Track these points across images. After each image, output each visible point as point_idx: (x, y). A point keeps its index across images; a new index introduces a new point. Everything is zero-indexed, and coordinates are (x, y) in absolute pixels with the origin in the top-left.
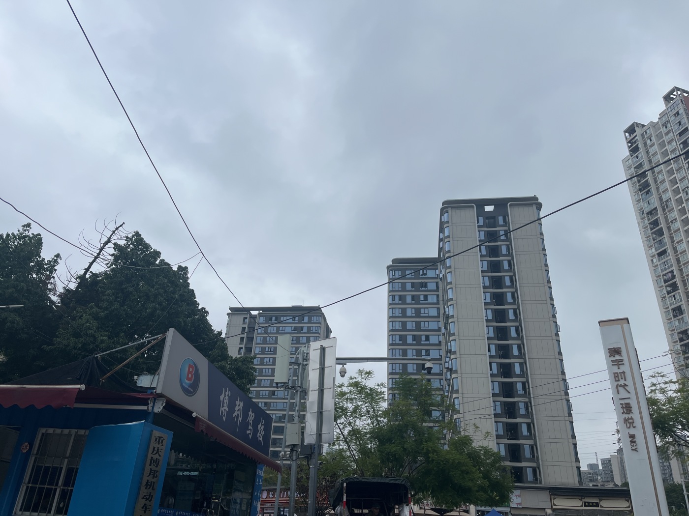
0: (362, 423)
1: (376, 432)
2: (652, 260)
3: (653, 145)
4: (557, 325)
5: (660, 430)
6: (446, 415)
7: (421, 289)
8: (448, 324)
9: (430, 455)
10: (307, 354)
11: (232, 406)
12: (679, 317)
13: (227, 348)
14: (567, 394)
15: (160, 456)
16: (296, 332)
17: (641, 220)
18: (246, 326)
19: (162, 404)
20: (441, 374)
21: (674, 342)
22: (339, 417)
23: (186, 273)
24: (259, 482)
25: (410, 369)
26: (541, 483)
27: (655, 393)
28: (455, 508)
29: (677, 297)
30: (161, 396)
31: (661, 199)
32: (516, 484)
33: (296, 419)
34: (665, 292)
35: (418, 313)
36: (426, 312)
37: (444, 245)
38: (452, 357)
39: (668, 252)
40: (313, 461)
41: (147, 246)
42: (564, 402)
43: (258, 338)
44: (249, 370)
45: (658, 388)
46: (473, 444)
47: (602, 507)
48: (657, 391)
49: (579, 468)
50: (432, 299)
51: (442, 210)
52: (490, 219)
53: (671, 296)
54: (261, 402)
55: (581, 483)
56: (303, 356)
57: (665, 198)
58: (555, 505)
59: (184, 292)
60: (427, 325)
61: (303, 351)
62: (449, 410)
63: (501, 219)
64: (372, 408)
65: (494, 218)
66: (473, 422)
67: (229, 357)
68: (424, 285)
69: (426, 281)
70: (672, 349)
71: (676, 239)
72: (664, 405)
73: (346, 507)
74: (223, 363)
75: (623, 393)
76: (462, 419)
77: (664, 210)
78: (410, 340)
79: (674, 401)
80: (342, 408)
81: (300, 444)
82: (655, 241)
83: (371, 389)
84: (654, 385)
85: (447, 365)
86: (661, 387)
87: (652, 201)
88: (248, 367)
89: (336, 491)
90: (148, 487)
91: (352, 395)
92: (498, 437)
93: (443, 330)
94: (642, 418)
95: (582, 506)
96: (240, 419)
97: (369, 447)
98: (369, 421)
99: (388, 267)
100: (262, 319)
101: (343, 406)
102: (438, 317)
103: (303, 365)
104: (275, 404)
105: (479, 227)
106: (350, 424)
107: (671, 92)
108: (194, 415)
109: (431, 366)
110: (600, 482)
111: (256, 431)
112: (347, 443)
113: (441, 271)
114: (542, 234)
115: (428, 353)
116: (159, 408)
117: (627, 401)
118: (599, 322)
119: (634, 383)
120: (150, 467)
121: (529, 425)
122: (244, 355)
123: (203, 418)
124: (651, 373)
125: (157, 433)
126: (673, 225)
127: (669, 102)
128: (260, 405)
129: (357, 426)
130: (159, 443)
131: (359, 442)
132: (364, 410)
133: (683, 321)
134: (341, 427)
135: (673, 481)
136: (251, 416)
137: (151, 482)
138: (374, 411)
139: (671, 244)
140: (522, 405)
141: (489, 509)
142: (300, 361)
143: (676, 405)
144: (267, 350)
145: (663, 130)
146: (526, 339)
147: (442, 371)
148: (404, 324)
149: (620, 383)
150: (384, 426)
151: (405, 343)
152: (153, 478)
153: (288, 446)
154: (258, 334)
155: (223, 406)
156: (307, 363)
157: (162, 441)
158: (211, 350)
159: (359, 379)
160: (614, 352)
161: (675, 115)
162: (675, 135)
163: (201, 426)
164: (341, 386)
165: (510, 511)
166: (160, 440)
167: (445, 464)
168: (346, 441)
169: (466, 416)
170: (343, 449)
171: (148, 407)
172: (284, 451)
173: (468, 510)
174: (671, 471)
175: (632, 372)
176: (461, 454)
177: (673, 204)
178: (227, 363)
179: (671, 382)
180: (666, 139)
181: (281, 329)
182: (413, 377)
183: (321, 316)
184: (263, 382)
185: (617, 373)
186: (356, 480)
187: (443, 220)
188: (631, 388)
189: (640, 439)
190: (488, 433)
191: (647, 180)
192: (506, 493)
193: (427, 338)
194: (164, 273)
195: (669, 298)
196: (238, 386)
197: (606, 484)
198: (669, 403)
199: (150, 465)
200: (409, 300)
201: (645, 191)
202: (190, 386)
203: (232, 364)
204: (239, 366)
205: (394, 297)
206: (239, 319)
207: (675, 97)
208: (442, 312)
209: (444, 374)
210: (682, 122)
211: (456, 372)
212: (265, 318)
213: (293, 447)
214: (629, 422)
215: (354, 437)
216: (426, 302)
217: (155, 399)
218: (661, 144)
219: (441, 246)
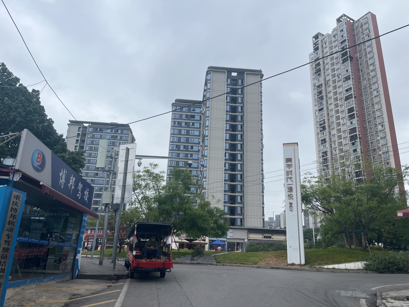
0: (150, 193)
1: (157, 198)
2: (315, 113)
3: (326, 47)
4: (262, 144)
5: (305, 201)
6: (199, 190)
7: (191, 119)
8: (204, 140)
9: (187, 211)
10: (118, 152)
11: (67, 180)
12: (324, 145)
13: (66, 145)
14: (263, 181)
15: (18, 206)
16: (113, 139)
17: (313, 90)
18: (80, 133)
19: (19, 176)
20: (198, 168)
21: (320, 157)
22: (136, 189)
23: (38, 95)
24: (84, 224)
25: (181, 164)
26: (244, 226)
27: (305, 183)
28: (197, 239)
29: (325, 134)
30: (18, 171)
31: (325, 79)
32: (231, 227)
33: (109, 189)
34: (319, 130)
35: (188, 133)
36: (193, 132)
37: (206, 93)
38: (205, 159)
39: (324, 109)
40: (118, 213)
41: (10, 74)
42: (261, 185)
43: (88, 140)
44: (81, 160)
45: (307, 180)
46: (211, 205)
47: (272, 238)
48: (306, 182)
49: (264, 219)
50: (197, 125)
51: (207, 72)
52: (234, 81)
53: (322, 133)
54: (88, 180)
55: (264, 226)
56: (115, 153)
57: (327, 79)
58: (249, 237)
59: (37, 107)
60: (192, 140)
61: (115, 150)
62: (200, 187)
63: (240, 81)
64: (156, 185)
65: (236, 80)
66: (212, 194)
67: (68, 151)
68: (193, 117)
69: (194, 114)
70: (318, 160)
71: (329, 102)
72: (309, 189)
73: (136, 237)
74: (64, 154)
75: (290, 182)
76: (207, 193)
77: (326, 86)
78: (182, 148)
79: (314, 187)
80: (138, 184)
81: (111, 203)
82: (319, 102)
83: (156, 174)
84: (306, 178)
85: (201, 163)
86: (309, 180)
87: (321, 80)
88: (80, 157)
89: (131, 229)
90: (10, 224)
91: (145, 177)
92: (225, 202)
93: (201, 144)
94: (297, 195)
95: (263, 238)
96: (73, 187)
97: (153, 206)
98: (154, 192)
99: (173, 104)
100: (91, 129)
101: (139, 183)
102: (199, 136)
103: (115, 158)
104: (98, 180)
105: (227, 85)
106: (142, 193)
107: (341, 17)
108: (41, 183)
109: (192, 163)
110: (274, 227)
111: (83, 194)
112: (140, 204)
113: (203, 109)
114: (261, 93)
115: (192, 155)
116: (17, 178)
117: (290, 186)
118: (283, 144)
119: (296, 177)
120: (11, 213)
121: (241, 197)
122: (79, 150)
123: (47, 186)
124: (305, 172)
125: (15, 193)
126: (329, 94)
127: (339, 23)
128: (88, 181)
129: (147, 194)
130: (17, 199)
131: (147, 203)
132: (151, 186)
133: (326, 147)
134: (137, 195)
135: (309, 227)
136: (80, 186)
137: (12, 221)
138: (157, 186)
139: (326, 105)
140: (239, 186)
141: (215, 239)
142: (113, 156)
143: (314, 189)
144: (93, 148)
145: (333, 39)
146: (246, 152)
147: (199, 166)
148: (179, 139)
149: (289, 176)
150: (162, 195)
151: (179, 150)
152: (13, 219)
153: (103, 204)
154: (88, 138)
155: (62, 180)
156: (117, 157)
157: (19, 198)
158: (56, 146)
159: (150, 168)
160: (288, 160)
161: (341, 31)
162: (339, 43)
163: (46, 190)
164: (139, 172)
165: (226, 240)
166: (17, 197)
167: (194, 216)
168: (139, 202)
169: (209, 191)
170: (137, 207)
171: (10, 177)
172: (101, 207)
173: (205, 240)
174: (309, 222)
175: (295, 171)
176: (204, 211)
177: (331, 82)
178: (66, 154)
179: (314, 177)
180: (334, 44)
181: (103, 136)
182: (181, 169)
183: (129, 130)
184: (90, 168)
185: (288, 171)
186: (143, 223)
187: (207, 78)
188: (294, 179)
189: (295, 205)
190: (219, 200)
191: (320, 68)
192: (225, 231)
193: (192, 147)
194: (22, 93)
195: (320, 134)
196: (73, 169)
197: (276, 227)
198: (311, 188)
199: (11, 211)
200: (183, 124)
201: (318, 74)
202: (39, 166)
203: (69, 155)
204: (74, 157)
205: (175, 122)
206: (75, 128)
207: (342, 20)
208: (202, 133)
209: (199, 168)
210: (344, 36)
211: (206, 167)
212: (93, 128)
213: (106, 205)
214: (290, 197)
215: (144, 201)
216: (193, 127)
217: (14, 173)
218: (331, 47)
219: (205, 94)
